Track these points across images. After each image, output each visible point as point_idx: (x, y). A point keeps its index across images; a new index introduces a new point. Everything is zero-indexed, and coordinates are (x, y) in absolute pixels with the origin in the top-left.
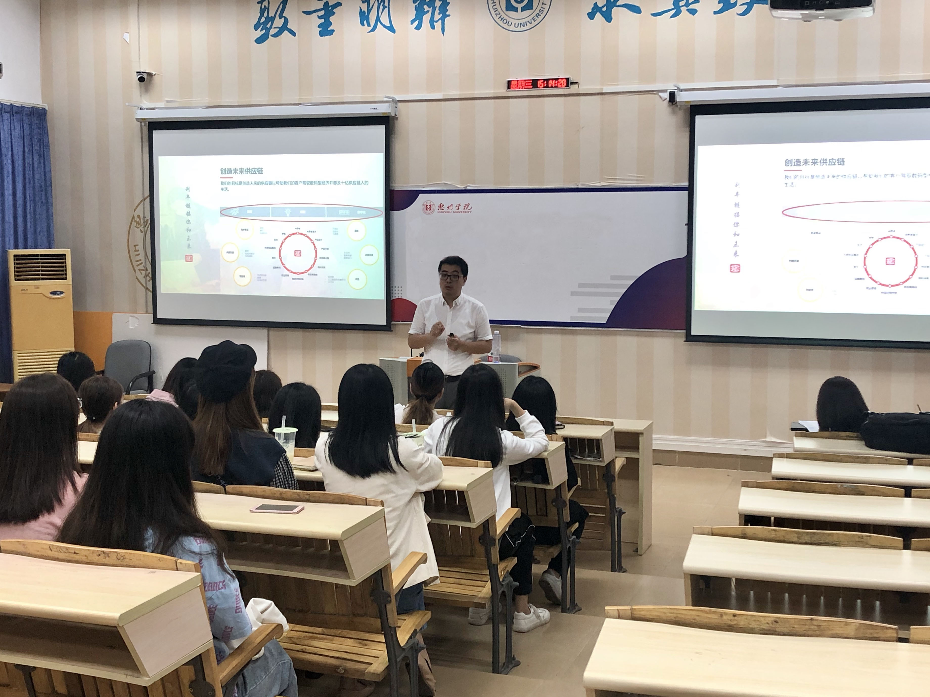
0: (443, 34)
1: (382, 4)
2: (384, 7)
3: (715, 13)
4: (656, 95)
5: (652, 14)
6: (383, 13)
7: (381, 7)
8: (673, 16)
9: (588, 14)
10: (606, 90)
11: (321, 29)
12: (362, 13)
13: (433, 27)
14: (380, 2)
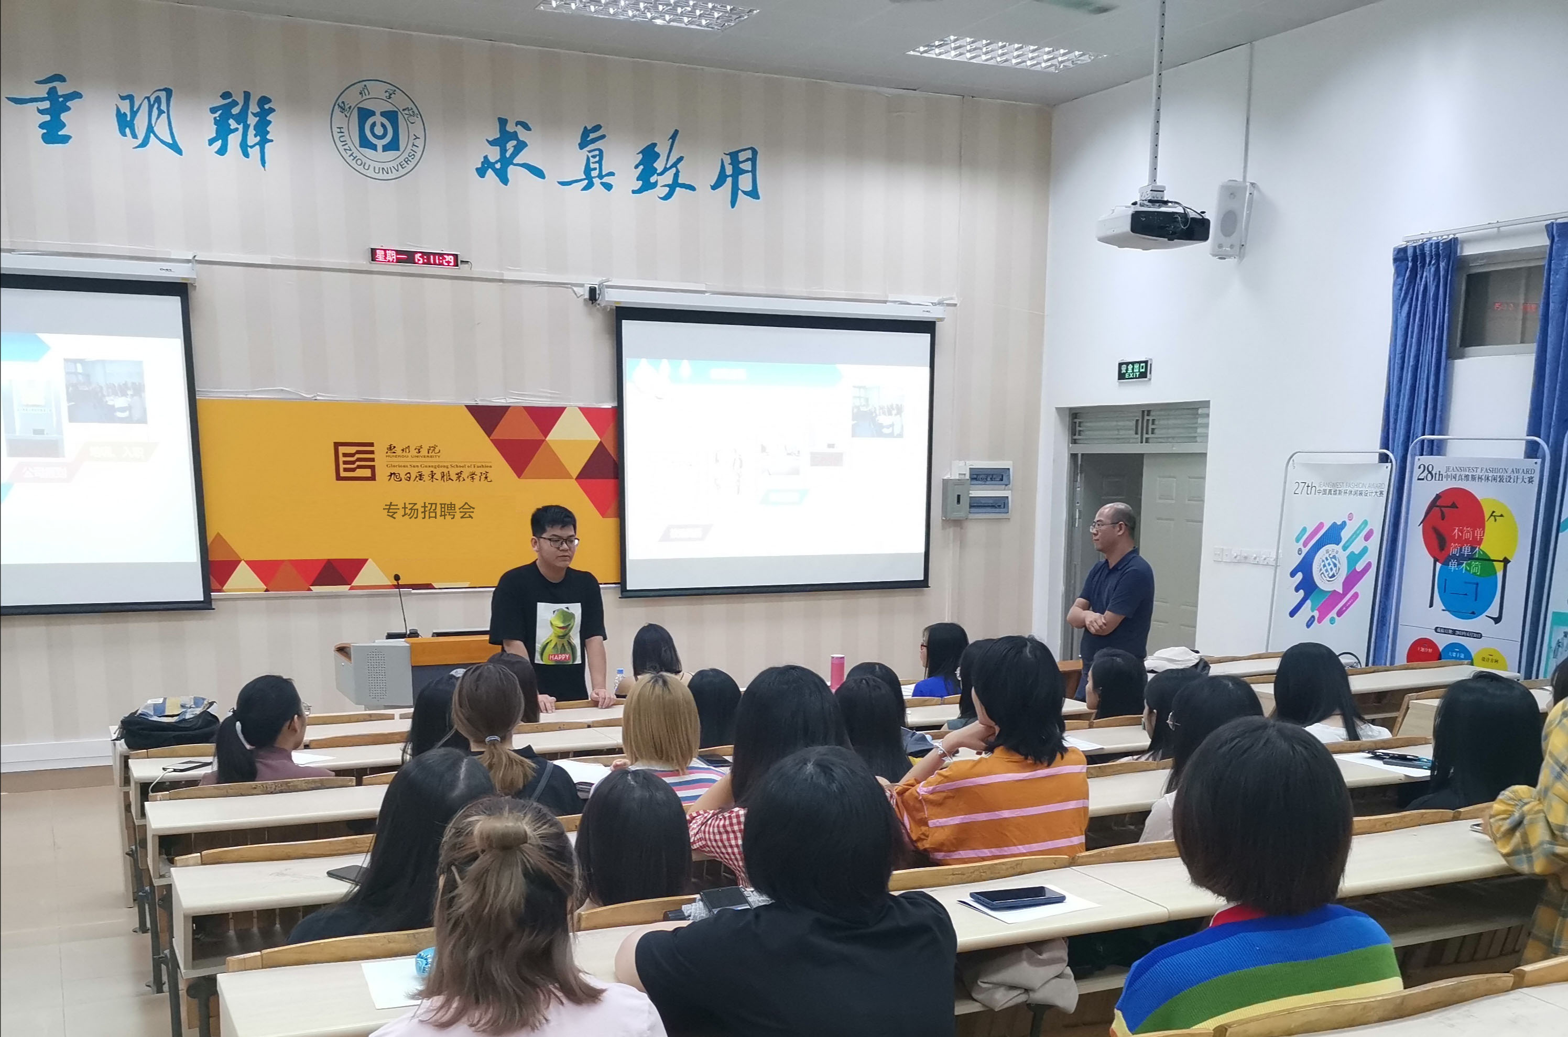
0: (264, 166)
1: (156, 105)
2: (161, 112)
3: (634, 192)
4: (570, 290)
5: (559, 183)
6: (158, 121)
7: (155, 112)
8: (584, 189)
9: (477, 169)
10: (508, 276)
11: (45, 131)
12: (120, 116)
13: (246, 155)
14: (152, 102)
